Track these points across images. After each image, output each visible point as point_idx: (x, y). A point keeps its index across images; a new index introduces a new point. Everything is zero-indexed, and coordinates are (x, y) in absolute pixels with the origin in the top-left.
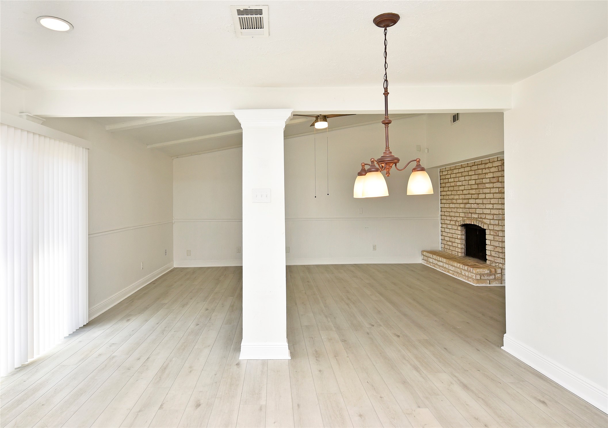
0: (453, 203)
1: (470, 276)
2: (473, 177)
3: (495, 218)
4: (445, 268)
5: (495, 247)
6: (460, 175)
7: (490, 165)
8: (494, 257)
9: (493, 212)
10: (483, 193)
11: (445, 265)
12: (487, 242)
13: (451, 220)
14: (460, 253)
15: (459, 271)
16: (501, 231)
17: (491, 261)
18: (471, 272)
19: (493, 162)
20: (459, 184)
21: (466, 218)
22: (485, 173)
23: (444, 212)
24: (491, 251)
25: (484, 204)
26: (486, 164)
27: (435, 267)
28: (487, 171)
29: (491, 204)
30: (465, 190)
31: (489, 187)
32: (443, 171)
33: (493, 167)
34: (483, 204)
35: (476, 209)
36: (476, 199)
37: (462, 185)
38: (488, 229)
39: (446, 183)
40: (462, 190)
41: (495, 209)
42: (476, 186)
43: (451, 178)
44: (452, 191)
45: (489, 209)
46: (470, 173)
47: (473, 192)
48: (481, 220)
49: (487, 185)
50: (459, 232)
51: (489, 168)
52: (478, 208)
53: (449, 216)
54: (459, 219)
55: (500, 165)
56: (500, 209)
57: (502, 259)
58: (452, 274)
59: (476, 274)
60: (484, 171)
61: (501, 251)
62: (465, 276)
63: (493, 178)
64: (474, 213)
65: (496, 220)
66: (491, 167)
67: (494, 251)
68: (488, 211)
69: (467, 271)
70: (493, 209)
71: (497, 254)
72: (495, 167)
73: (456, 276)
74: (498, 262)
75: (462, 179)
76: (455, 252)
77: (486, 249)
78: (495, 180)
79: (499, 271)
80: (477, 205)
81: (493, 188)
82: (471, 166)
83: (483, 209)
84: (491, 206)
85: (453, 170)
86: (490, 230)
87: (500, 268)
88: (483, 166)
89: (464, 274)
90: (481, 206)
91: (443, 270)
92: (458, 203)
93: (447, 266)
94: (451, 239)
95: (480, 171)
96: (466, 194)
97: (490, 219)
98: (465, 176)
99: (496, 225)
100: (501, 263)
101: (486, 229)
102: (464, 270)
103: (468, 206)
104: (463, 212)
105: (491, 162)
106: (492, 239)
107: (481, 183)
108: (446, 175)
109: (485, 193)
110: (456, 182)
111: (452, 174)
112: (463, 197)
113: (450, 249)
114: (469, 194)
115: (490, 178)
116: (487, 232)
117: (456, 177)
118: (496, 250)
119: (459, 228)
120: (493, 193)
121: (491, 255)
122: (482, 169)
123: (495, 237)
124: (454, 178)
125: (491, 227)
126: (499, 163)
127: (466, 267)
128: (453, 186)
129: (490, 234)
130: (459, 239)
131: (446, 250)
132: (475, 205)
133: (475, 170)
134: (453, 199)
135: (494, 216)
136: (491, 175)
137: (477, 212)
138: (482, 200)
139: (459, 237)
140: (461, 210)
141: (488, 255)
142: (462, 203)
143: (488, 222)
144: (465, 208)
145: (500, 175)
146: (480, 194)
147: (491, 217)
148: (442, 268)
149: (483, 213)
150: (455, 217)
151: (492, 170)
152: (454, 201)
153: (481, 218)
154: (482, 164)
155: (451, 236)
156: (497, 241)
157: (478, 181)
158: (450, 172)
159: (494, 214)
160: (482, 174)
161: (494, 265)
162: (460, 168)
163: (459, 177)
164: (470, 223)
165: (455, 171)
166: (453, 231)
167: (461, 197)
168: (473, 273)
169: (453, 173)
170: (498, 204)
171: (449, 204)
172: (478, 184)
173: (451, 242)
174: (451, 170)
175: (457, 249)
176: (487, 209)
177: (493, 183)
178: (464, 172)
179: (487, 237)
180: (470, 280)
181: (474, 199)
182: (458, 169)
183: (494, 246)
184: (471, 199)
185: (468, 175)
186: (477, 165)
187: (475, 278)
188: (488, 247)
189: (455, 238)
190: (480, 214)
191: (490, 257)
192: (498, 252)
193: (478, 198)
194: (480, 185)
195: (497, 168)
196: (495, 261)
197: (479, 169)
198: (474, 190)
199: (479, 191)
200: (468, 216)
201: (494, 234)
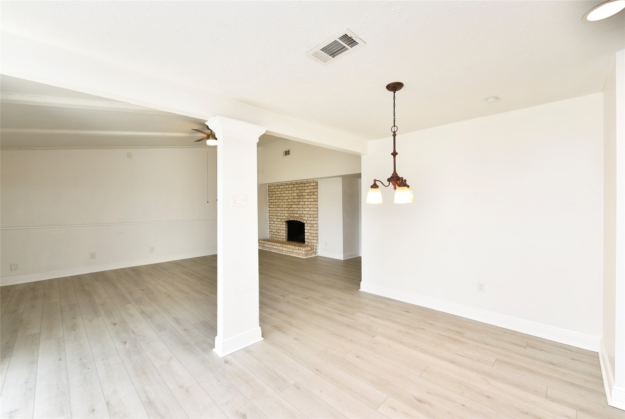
0: (279, 208)
1: (300, 252)
2: (295, 191)
3: (311, 217)
4: (280, 249)
6: (285, 189)
7: (308, 185)
8: (310, 239)
9: (310, 213)
10: (303, 201)
11: (279, 248)
12: (306, 231)
13: (277, 219)
14: (285, 239)
15: (291, 250)
16: (316, 224)
17: (308, 242)
18: (301, 250)
19: (310, 183)
20: (284, 195)
22: (304, 189)
23: (271, 214)
24: (308, 236)
25: (303, 208)
26: (305, 184)
27: (270, 250)
28: (306, 188)
29: (309, 208)
30: (289, 199)
31: (307, 198)
32: (271, 187)
33: (310, 186)
35: (297, 211)
36: (297, 205)
37: (287, 196)
38: (306, 223)
39: (273, 194)
40: (287, 199)
42: (298, 197)
43: (277, 191)
44: (278, 200)
45: (307, 211)
46: (293, 189)
47: (296, 200)
48: (301, 217)
49: (306, 197)
50: (284, 226)
52: (299, 211)
53: (276, 216)
54: (284, 218)
55: (315, 185)
56: (315, 211)
57: (316, 241)
58: (285, 253)
59: (305, 251)
60: (304, 188)
61: (315, 236)
62: (296, 253)
64: (296, 214)
65: (312, 217)
66: (309, 186)
67: (310, 236)
68: (306, 212)
69: (298, 250)
70: (310, 211)
71: (313, 238)
72: (312, 186)
73: (289, 254)
74: (313, 243)
75: (287, 192)
76: (281, 239)
77: (305, 235)
78: (311, 194)
79: (315, 248)
80: (298, 209)
81: (310, 198)
82: (294, 185)
83: (302, 211)
84: (308, 209)
85: (279, 186)
86: (308, 224)
87: (315, 245)
88: (303, 185)
89: (295, 252)
90: (301, 209)
91: (277, 251)
92: (283, 208)
93: (281, 248)
94: (277, 231)
95: (301, 188)
96: (290, 202)
97: (308, 217)
98: (289, 190)
99: (312, 220)
100: (315, 243)
101: (305, 223)
102: (296, 249)
103: (291, 209)
104: (287, 213)
106: (309, 229)
108: (274, 189)
109: (304, 202)
110: (282, 194)
112: (288, 203)
113: (276, 237)
114: (292, 202)
115: (308, 192)
116: (306, 225)
117: (282, 191)
118: (312, 235)
119: (284, 223)
120: (310, 202)
121: (308, 239)
122: (302, 187)
123: (311, 228)
124: (280, 191)
125: (308, 222)
126: (315, 184)
127: (297, 248)
128: (279, 197)
129: (308, 226)
130: (284, 230)
131: (273, 238)
132: (297, 208)
133: (297, 187)
134: (279, 205)
136: (309, 191)
137: (298, 213)
138: (302, 205)
139: (284, 229)
140: (286, 212)
141: (306, 239)
142: (287, 208)
143: (306, 219)
144: (289, 210)
145: (315, 191)
146: (300, 202)
147: (309, 216)
148: (276, 250)
149: (303, 214)
150: (281, 216)
151: (309, 188)
152: (280, 206)
153: (301, 216)
154: (302, 184)
155: (278, 229)
156: (313, 230)
157: (299, 194)
158: (277, 187)
159: (310, 214)
160: (302, 190)
161: (310, 244)
163: (284, 191)
164: (293, 220)
165: (281, 187)
166: (280, 225)
167: (286, 203)
168: (302, 250)
169: (280, 188)
170: (314, 208)
171: (276, 208)
172: (299, 196)
173: (277, 232)
174: (278, 186)
175: (282, 237)
176: (306, 211)
177: (310, 195)
178: (289, 188)
179: (306, 228)
180: (300, 255)
181: (296, 205)
182: (284, 185)
183: (310, 233)
184: (294, 205)
185: (292, 190)
186: (299, 184)
187: (304, 253)
188: (306, 234)
189: (281, 230)
190: (301, 214)
191: (308, 240)
192: (313, 236)
193: (299, 205)
194: (301, 196)
195: (313, 186)
196: (311, 242)
197: (300, 187)
198: (296, 199)
199: (300, 200)
200: (291, 216)
201: (311, 226)
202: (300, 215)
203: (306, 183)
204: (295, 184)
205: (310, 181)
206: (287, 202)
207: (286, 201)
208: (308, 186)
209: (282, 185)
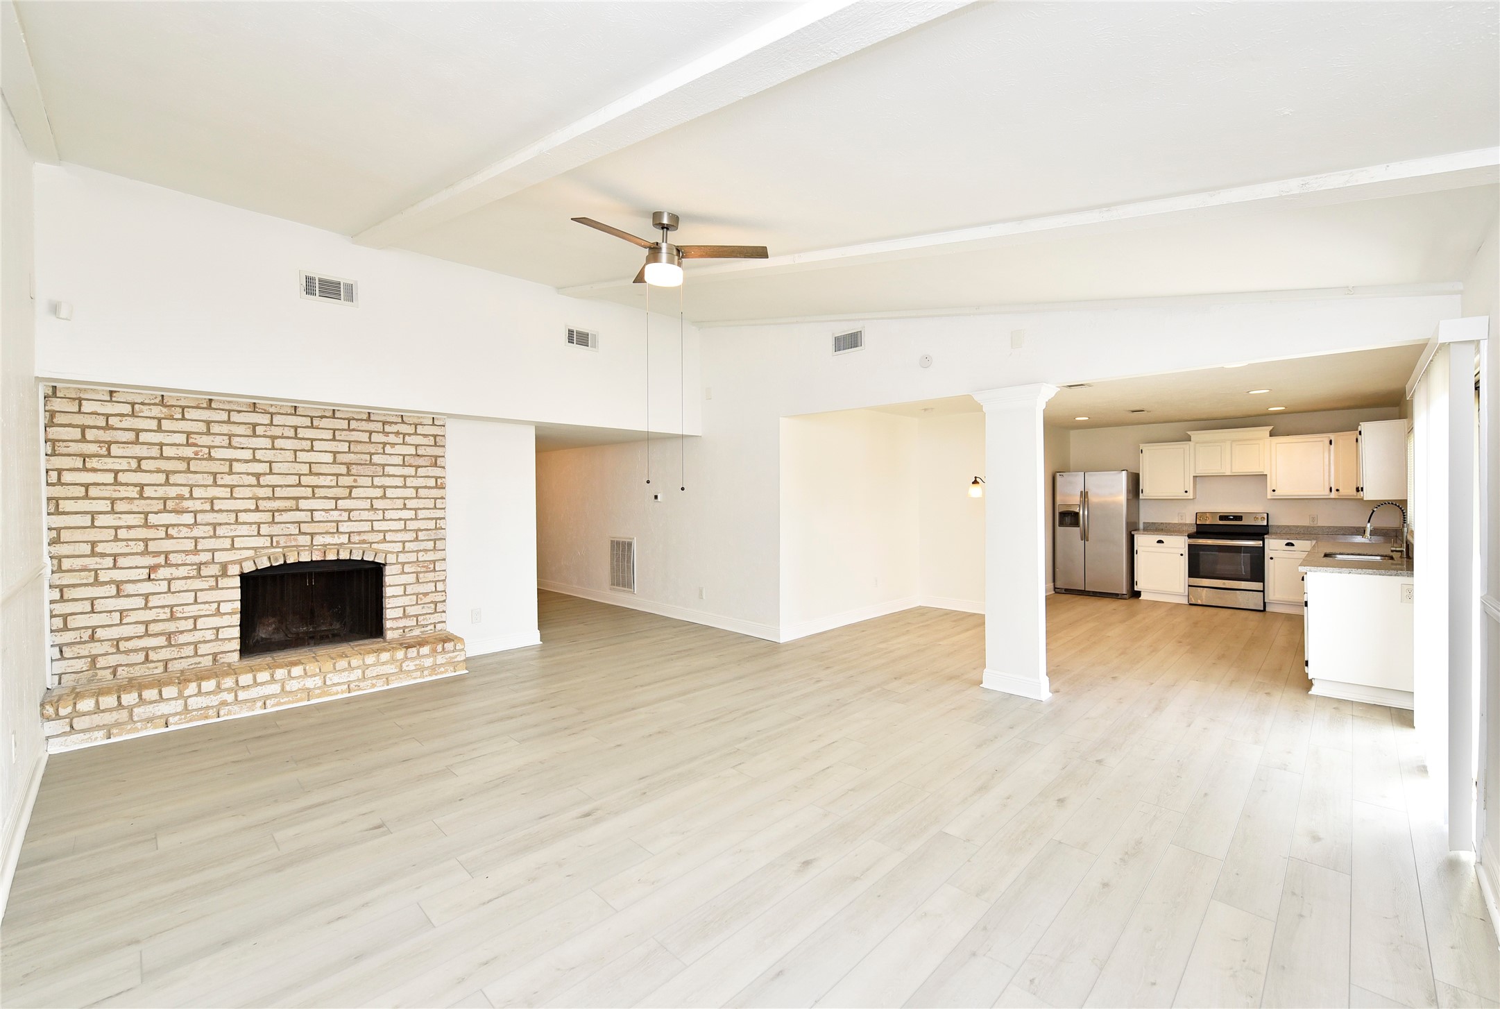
0: (177, 512)
1: (442, 661)
2: (323, 446)
3: (419, 538)
5: (420, 596)
7: (404, 428)
8: (415, 616)
9: (413, 525)
10: (374, 486)
11: (292, 685)
12: (389, 591)
13: (153, 568)
14: (230, 654)
17: (404, 628)
18: (447, 653)
19: (416, 424)
21: (281, 550)
22: (385, 444)
24: (404, 607)
25: (376, 509)
26: (385, 422)
27: (206, 718)
28: (392, 439)
29: (410, 509)
31: (397, 474)
33: (416, 434)
34: (372, 508)
35: (336, 521)
36: (337, 499)
38: (393, 564)
39: (105, 442)
40: (258, 476)
41: (421, 519)
42: (340, 469)
43: (157, 430)
45: (400, 519)
46: (306, 433)
48: (361, 545)
49: (393, 470)
50: (227, 596)
51: (401, 436)
52: (349, 521)
53: (146, 552)
54: (221, 557)
56: (439, 518)
60: (379, 438)
63: (417, 458)
64: (325, 533)
65: (425, 540)
66: (410, 435)
67: (417, 604)
68: (396, 526)
69: (430, 655)
70: (414, 520)
71: (428, 608)
72: (425, 436)
74: (431, 624)
76: (197, 659)
77: (386, 607)
78: (420, 461)
80: (344, 514)
81: (416, 476)
82: (311, 417)
83: (372, 521)
84: (406, 514)
85: (182, 407)
86: (402, 564)
88: (373, 426)
90: (365, 515)
92: (220, 511)
95: (360, 436)
97: (403, 542)
98: (272, 437)
99: (423, 550)
100: (441, 622)
101: (386, 564)
102: (417, 657)
105: (411, 424)
106: (412, 580)
107: (362, 462)
108: (116, 414)
109: (384, 488)
110: (210, 447)
111: (177, 419)
114: (298, 485)
115: (404, 456)
116: (392, 569)
117: (207, 433)
118: (428, 599)
119: (226, 584)
120: (416, 488)
121: (405, 616)
122: (371, 433)
123: (421, 575)
125: (402, 558)
127: (425, 649)
128: (184, 460)
129: (401, 573)
130: (230, 614)
132: (333, 512)
133: (335, 429)
134: (181, 498)
135: (420, 533)
136: (408, 450)
137: (340, 530)
138: (369, 501)
140: (243, 530)
141: (392, 619)
142: (256, 511)
143: (395, 547)
144: (273, 522)
145: (441, 454)
146: (356, 487)
147: (408, 536)
149: (373, 530)
150: (196, 551)
151: (410, 440)
152: (188, 504)
153: (366, 542)
154: (369, 419)
156: (428, 582)
157: (343, 458)
158: (156, 411)
159: (417, 530)
160: (369, 442)
161: (416, 633)
162: (239, 412)
163: (230, 435)
165: (195, 414)
169: (183, 418)
172: (348, 465)
173: (159, 634)
174: (164, 406)
175: (208, 648)
176: (390, 520)
177: (420, 467)
178: (271, 424)
179: (390, 579)
181: (326, 498)
183: (416, 594)
185: (296, 437)
186: (345, 419)
188: (392, 603)
189: (197, 617)
190: (359, 533)
191: (404, 620)
192: (432, 602)
193: (350, 497)
194: (359, 467)
195: (432, 438)
196: (422, 623)
197: (354, 430)
198: (330, 478)
199: (355, 481)
200: (294, 544)
201: (419, 569)
202: (355, 538)
203: (396, 423)
204: (322, 417)
205: (419, 418)
206: (259, 485)
207: (253, 480)
208: (404, 435)
209: (209, 407)
